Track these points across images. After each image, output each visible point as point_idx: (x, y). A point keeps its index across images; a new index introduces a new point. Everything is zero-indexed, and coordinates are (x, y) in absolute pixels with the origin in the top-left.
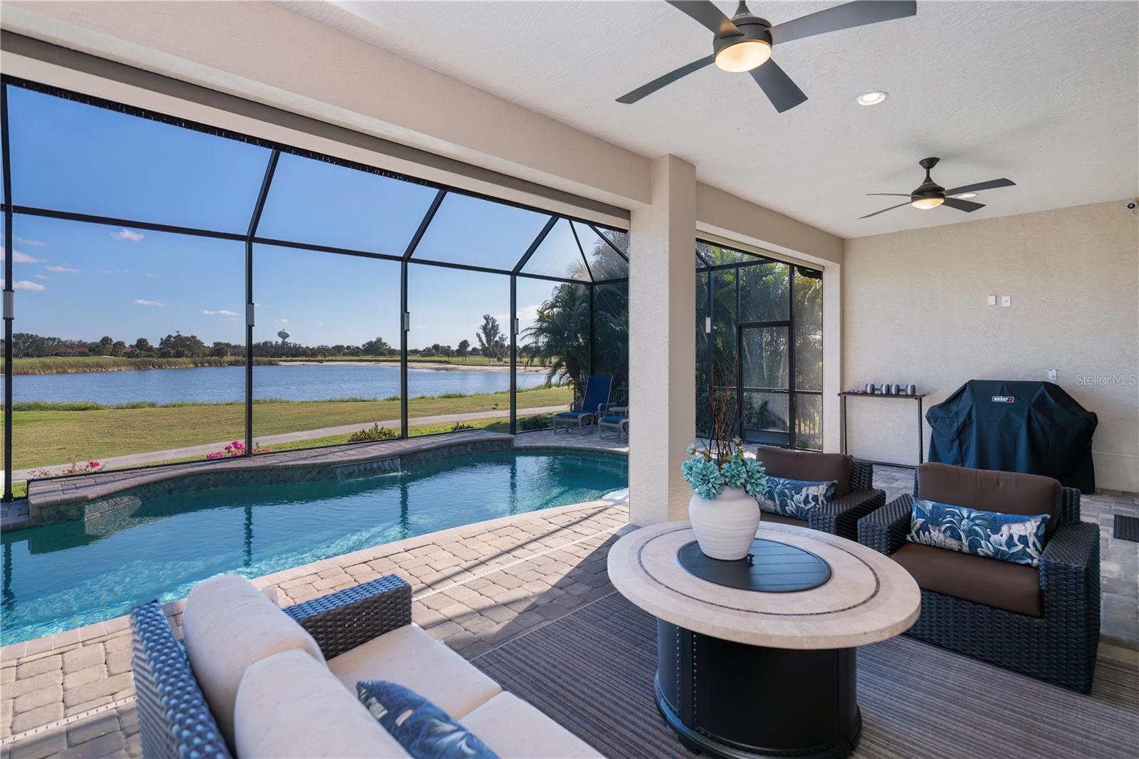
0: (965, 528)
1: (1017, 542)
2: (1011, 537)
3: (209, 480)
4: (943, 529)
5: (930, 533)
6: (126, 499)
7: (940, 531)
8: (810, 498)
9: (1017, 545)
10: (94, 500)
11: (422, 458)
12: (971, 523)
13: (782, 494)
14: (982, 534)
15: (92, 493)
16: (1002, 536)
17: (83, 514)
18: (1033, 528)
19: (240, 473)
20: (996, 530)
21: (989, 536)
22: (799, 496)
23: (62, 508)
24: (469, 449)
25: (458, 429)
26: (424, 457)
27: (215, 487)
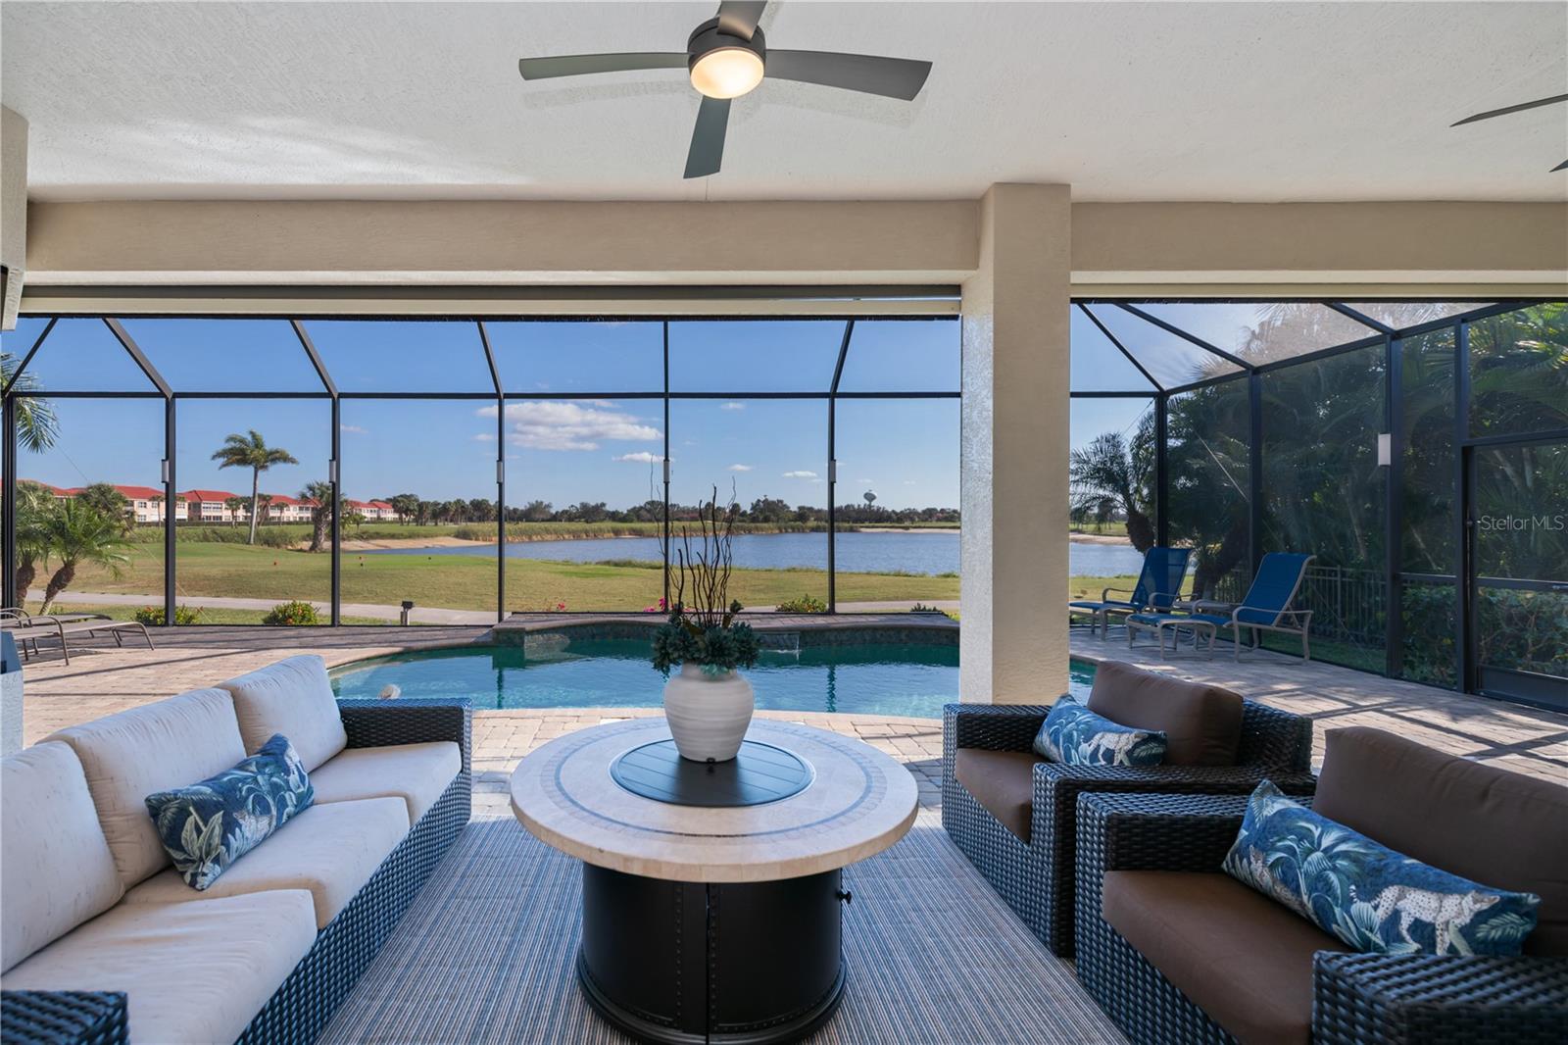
0: (1311, 869)
1: (1405, 933)
2: (1395, 916)
3: (623, 630)
4: (1271, 859)
5: (1250, 863)
6: (557, 636)
7: (1264, 862)
8: (1101, 752)
9: (1402, 940)
10: (531, 632)
11: (832, 638)
12: (1326, 863)
13: (1069, 738)
14: (1339, 891)
15: (529, 627)
16: (1376, 908)
17: (523, 643)
18: (1459, 914)
19: (646, 628)
20: (1370, 893)
21: (1351, 901)
22: (1087, 745)
23: (511, 635)
24: (903, 636)
25: (919, 612)
26: (836, 636)
27: (628, 638)
